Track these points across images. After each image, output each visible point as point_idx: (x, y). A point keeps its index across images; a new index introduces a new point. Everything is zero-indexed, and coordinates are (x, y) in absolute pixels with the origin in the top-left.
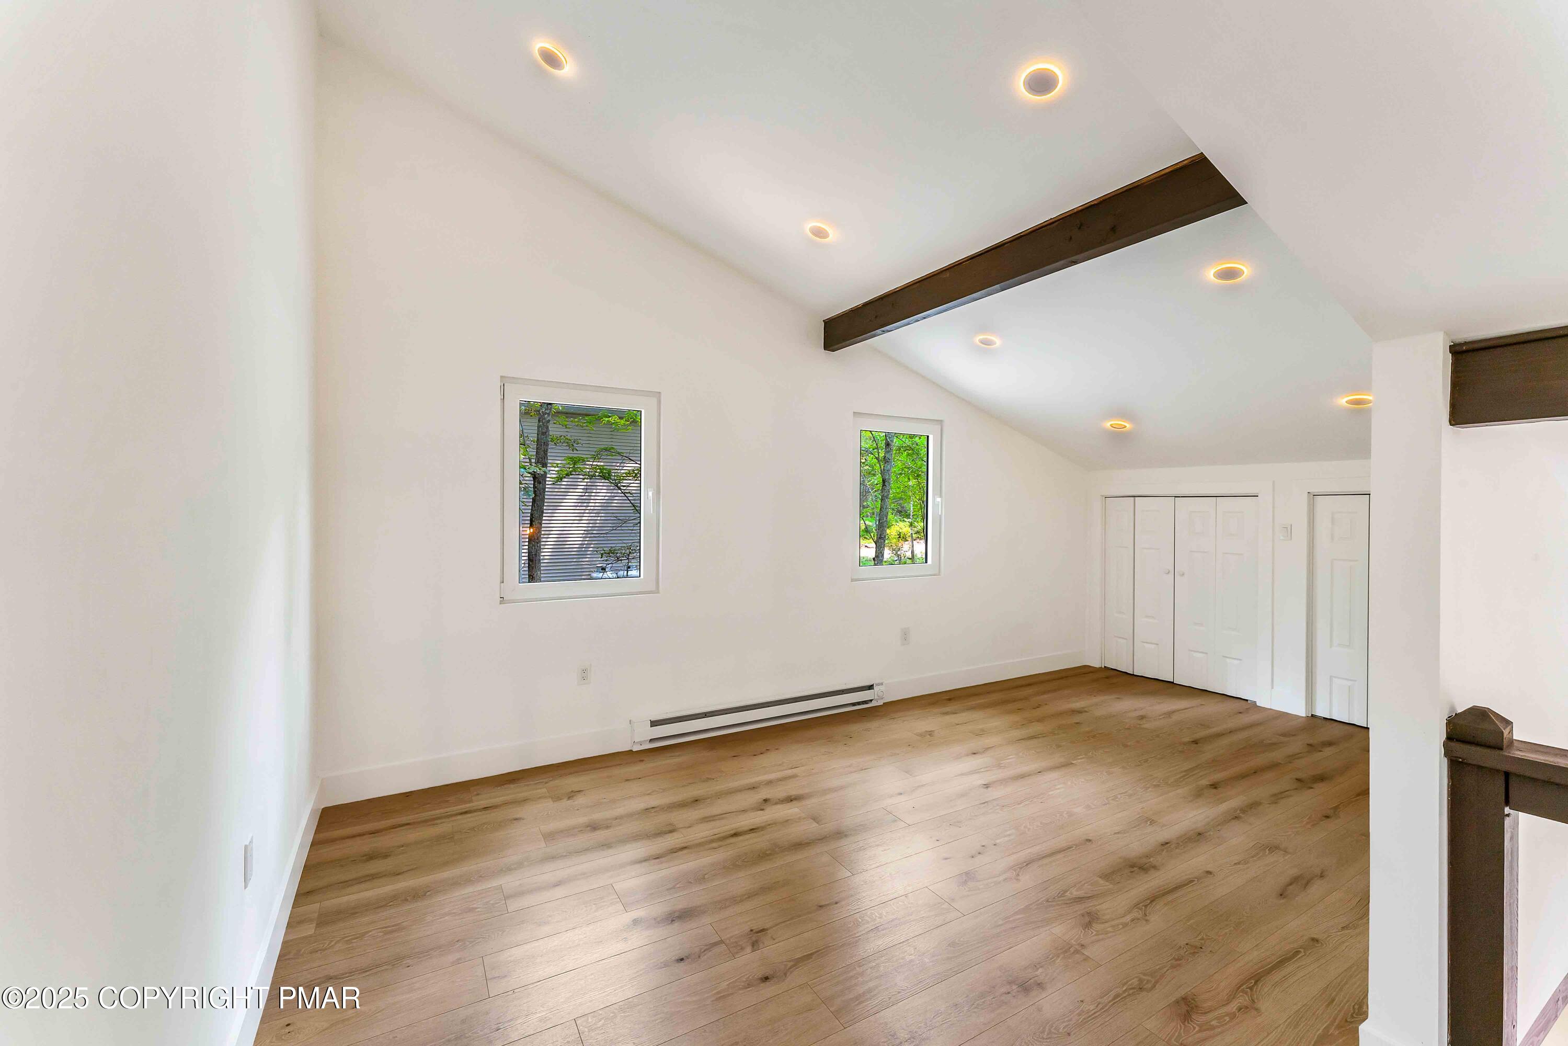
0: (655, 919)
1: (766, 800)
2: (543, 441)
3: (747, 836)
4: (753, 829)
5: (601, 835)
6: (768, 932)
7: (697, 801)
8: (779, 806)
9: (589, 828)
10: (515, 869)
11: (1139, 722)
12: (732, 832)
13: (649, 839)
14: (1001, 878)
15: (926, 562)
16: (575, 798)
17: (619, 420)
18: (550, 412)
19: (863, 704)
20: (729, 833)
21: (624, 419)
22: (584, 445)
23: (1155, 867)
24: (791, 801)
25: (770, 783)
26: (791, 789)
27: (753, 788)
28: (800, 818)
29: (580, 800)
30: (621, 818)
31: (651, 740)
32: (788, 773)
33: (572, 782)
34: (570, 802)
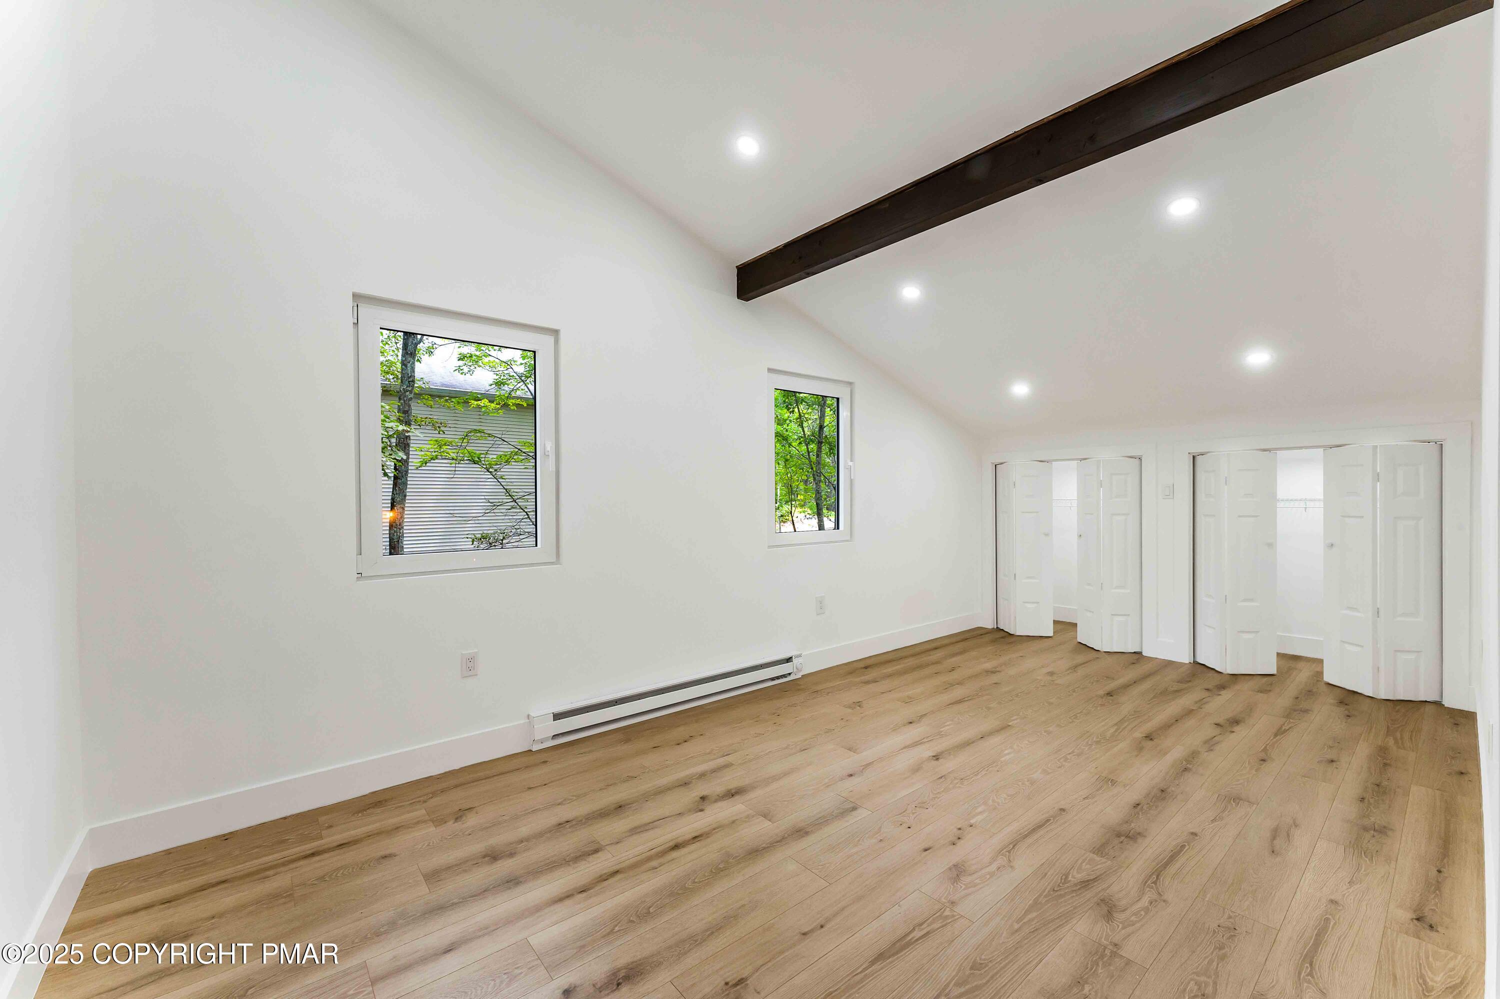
1: (703, 798)
4: (695, 837)
5: (505, 867)
6: (747, 980)
7: (620, 807)
8: (720, 804)
9: (487, 859)
10: (385, 933)
12: (672, 844)
13: (569, 865)
14: (994, 866)
15: (838, 528)
16: (464, 818)
17: (489, 404)
18: (412, 390)
19: (782, 678)
20: (667, 845)
21: (495, 403)
24: (733, 795)
25: (702, 776)
26: (730, 780)
27: (685, 784)
28: (748, 817)
29: (471, 821)
30: (527, 839)
31: (554, 736)
32: (721, 761)
33: (458, 798)
34: (458, 825)
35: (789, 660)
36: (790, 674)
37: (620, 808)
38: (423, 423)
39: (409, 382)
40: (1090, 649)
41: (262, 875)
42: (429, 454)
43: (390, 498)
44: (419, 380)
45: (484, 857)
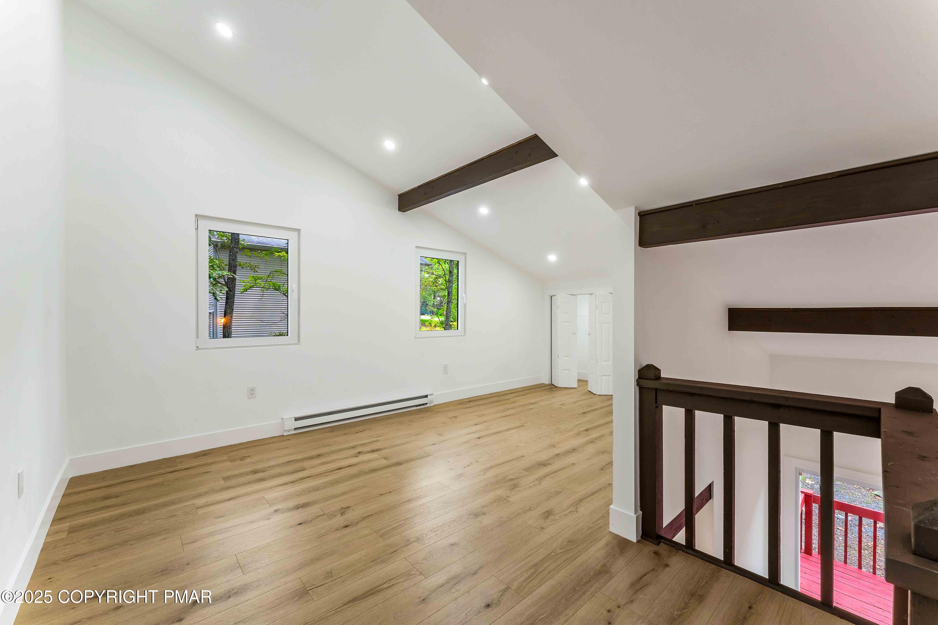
0: (287, 509)
1: (359, 453)
2: (233, 265)
3: (346, 469)
4: (349, 466)
5: (259, 475)
6: (351, 507)
8: (366, 454)
10: (204, 495)
11: (560, 406)
12: (338, 468)
13: (288, 474)
14: (477, 475)
15: (458, 329)
16: (245, 459)
18: (237, 247)
19: (422, 406)
20: (335, 468)
22: (262, 269)
23: (550, 464)
24: (374, 451)
25: (363, 445)
26: (375, 446)
27: (353, 447)
28: (377, 459)
29: (248, 460)
30: (273, 466)
31: (295, 429)
32: (375, 439)
33: (244, 452)
34: (241, 462)
35: (426, 396)
36: (426, 404)
37: (319, 456)
38: (245, 266)
39: (236, 242)
40: (592, 393)
41: (151, 478)
42: (248, 284)
43: (224, 310)
44: (242, 241)
45: (252, 472)
